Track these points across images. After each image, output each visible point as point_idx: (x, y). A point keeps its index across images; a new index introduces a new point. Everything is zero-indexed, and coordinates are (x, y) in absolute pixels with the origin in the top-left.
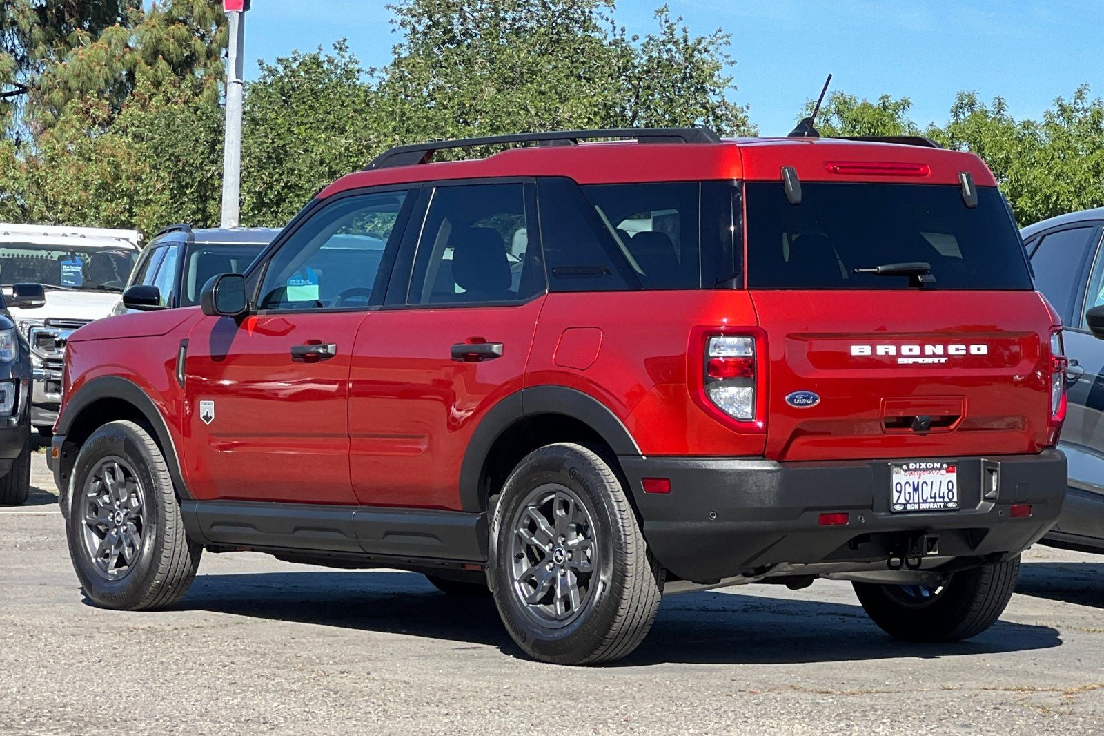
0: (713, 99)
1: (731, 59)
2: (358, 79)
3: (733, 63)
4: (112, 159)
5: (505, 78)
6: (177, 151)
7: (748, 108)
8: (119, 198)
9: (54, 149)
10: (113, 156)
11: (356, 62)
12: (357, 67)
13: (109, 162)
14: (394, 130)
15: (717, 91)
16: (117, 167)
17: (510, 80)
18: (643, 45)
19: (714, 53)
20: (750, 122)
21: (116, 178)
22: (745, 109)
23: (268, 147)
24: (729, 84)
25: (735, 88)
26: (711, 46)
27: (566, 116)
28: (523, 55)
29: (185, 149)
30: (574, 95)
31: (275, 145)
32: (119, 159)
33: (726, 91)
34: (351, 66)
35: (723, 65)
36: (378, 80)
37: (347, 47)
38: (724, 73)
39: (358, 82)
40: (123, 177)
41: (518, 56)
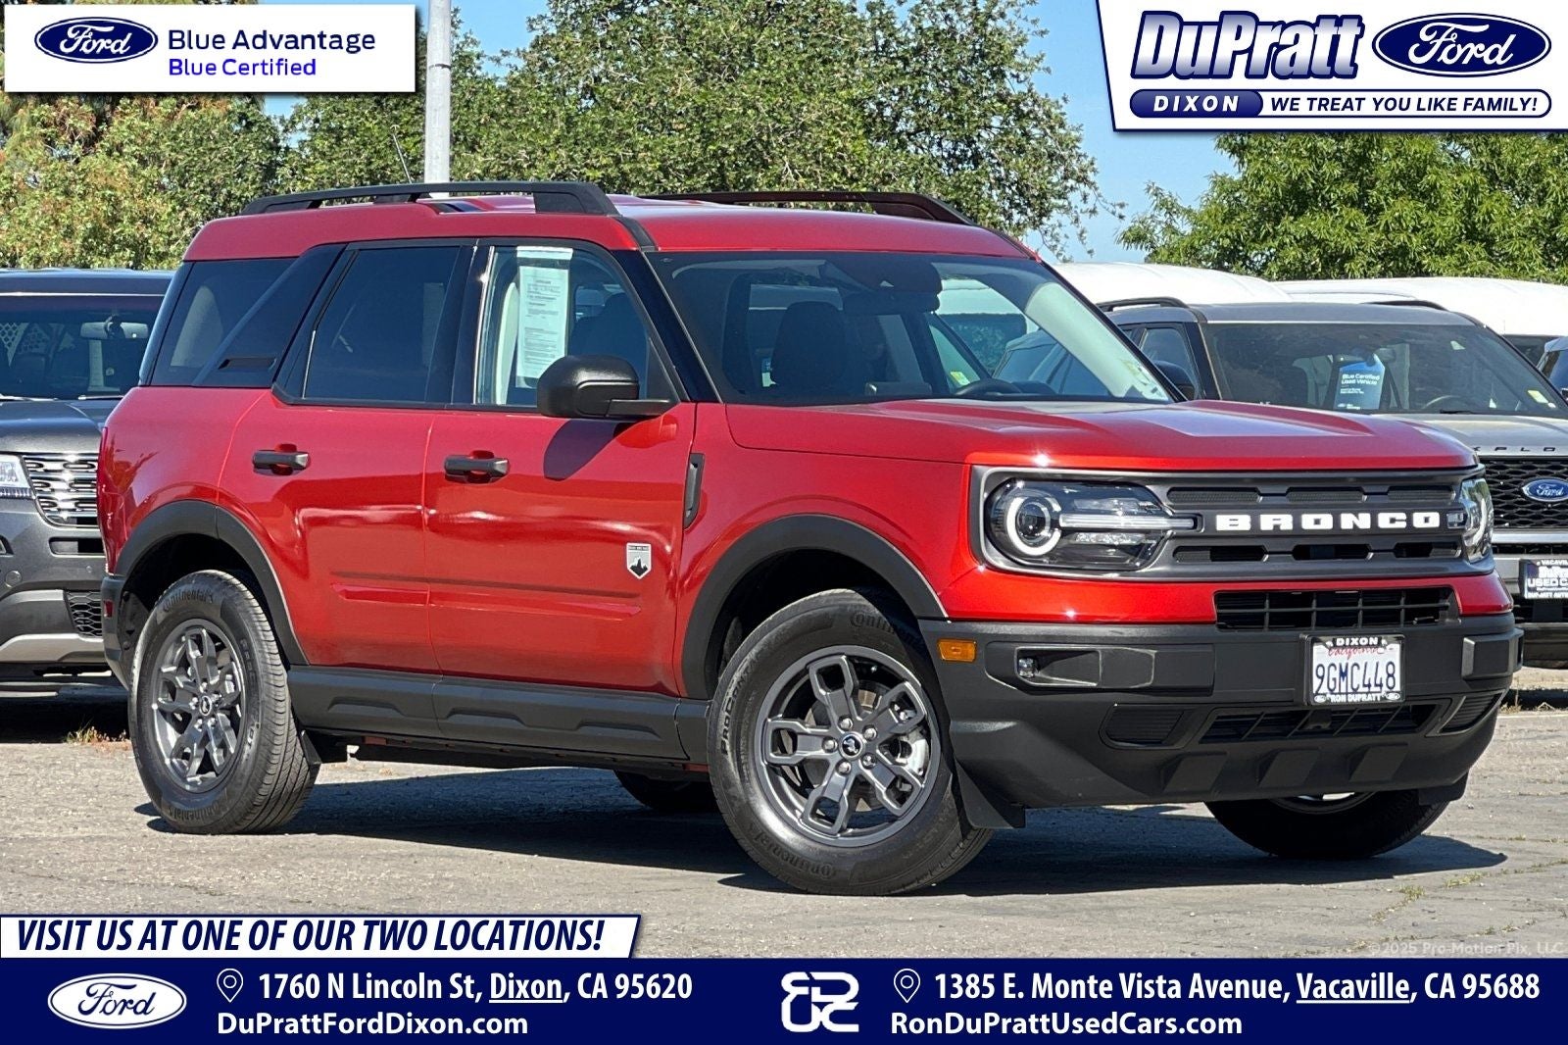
0: (1014, 88)
1: (1040, 27)
2: (479, 68)
3: (1043, 33)
4: (109, 192)
5: (708, 63)
6: (217, 179)
7: (1065, 100)
8: (119, 251)
9: (12, 179)
10: (111, 188)
11: (474, 42)
12: (476, 50)
13: (103, 198)
14: (557, 141)
15: (1022, 77)
16: (116, 203)
17: (715, 66)
18: (911, 10)
19: (1014, 19)
20: (1069, 122)
21: (114, 221)
22: (1061, 102)
23: (361, 171)
24: (1040, 65)
25: (1048, 70)
26: (1010, 8)
27: (814, 117)
28: (732, 28)
29: (227, 176)
30: (822, 86)
31: (373, 167)
32: (119, 193)
33: (1036, 77)
34: (467, 49)
35: (1028, 37)
36: (508, 70)
37: (460, 22)
38: (1031, 49)
39: (478, 73)
40: (125, 220)
41: (726, 30)
